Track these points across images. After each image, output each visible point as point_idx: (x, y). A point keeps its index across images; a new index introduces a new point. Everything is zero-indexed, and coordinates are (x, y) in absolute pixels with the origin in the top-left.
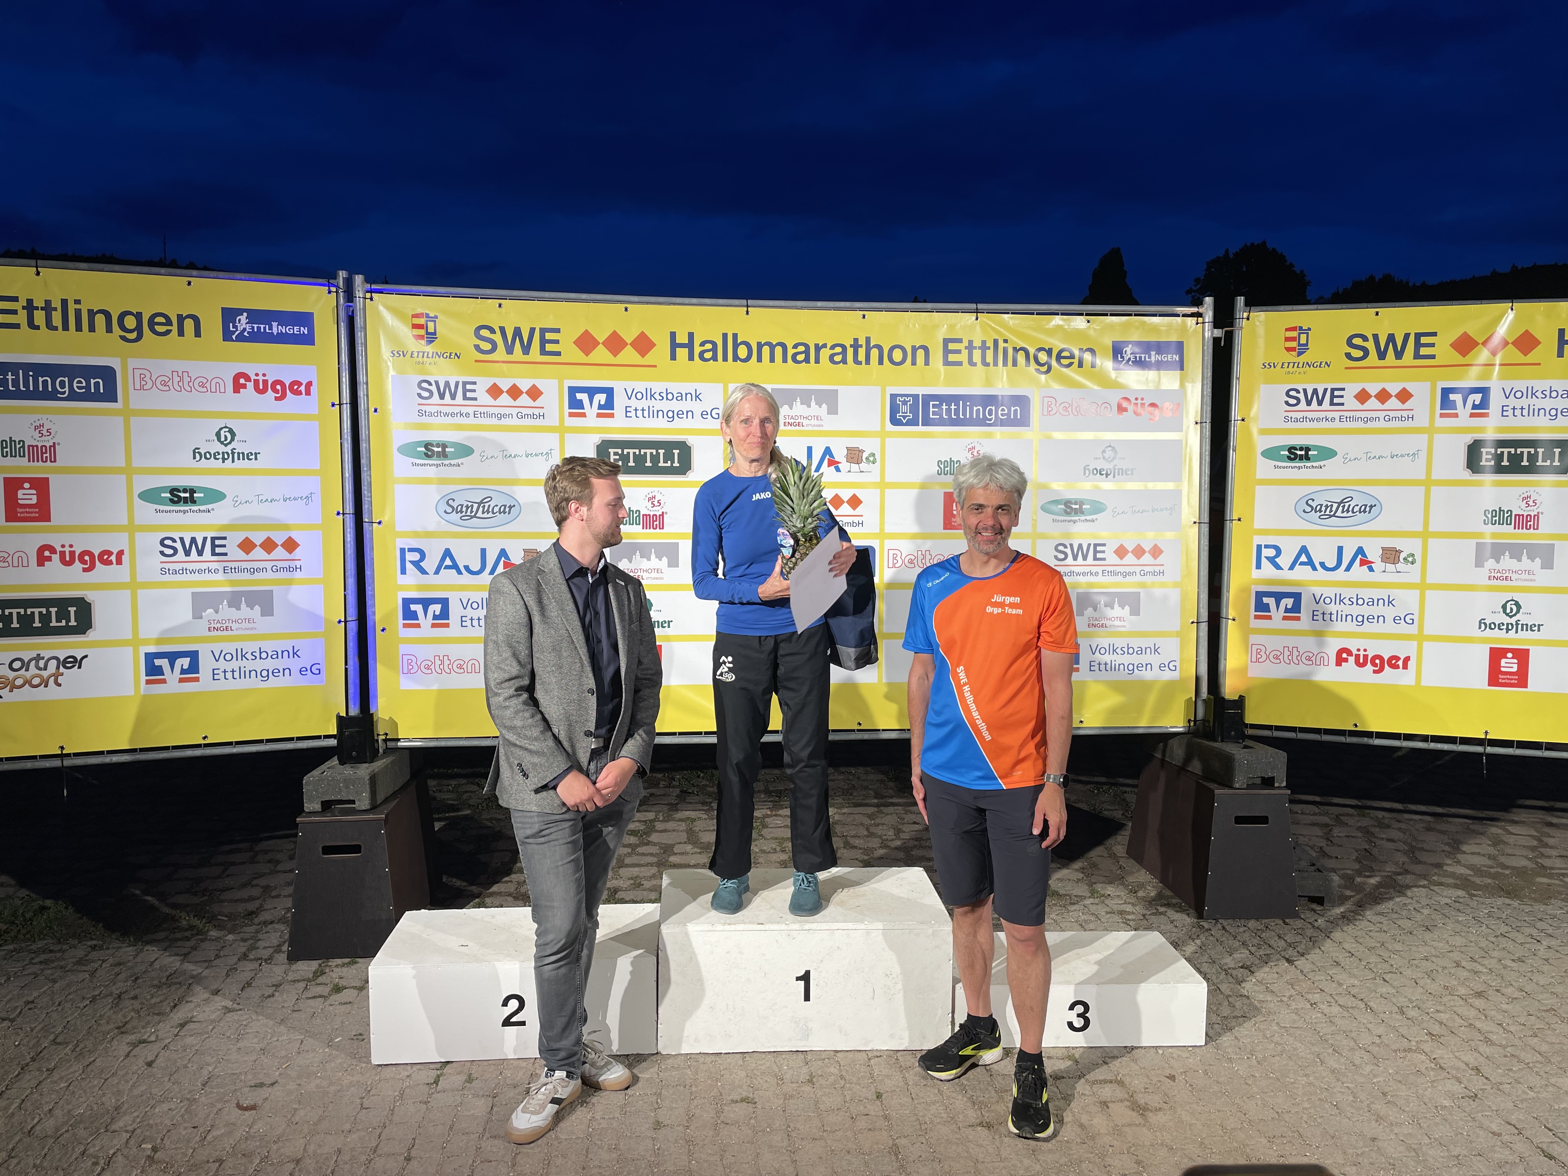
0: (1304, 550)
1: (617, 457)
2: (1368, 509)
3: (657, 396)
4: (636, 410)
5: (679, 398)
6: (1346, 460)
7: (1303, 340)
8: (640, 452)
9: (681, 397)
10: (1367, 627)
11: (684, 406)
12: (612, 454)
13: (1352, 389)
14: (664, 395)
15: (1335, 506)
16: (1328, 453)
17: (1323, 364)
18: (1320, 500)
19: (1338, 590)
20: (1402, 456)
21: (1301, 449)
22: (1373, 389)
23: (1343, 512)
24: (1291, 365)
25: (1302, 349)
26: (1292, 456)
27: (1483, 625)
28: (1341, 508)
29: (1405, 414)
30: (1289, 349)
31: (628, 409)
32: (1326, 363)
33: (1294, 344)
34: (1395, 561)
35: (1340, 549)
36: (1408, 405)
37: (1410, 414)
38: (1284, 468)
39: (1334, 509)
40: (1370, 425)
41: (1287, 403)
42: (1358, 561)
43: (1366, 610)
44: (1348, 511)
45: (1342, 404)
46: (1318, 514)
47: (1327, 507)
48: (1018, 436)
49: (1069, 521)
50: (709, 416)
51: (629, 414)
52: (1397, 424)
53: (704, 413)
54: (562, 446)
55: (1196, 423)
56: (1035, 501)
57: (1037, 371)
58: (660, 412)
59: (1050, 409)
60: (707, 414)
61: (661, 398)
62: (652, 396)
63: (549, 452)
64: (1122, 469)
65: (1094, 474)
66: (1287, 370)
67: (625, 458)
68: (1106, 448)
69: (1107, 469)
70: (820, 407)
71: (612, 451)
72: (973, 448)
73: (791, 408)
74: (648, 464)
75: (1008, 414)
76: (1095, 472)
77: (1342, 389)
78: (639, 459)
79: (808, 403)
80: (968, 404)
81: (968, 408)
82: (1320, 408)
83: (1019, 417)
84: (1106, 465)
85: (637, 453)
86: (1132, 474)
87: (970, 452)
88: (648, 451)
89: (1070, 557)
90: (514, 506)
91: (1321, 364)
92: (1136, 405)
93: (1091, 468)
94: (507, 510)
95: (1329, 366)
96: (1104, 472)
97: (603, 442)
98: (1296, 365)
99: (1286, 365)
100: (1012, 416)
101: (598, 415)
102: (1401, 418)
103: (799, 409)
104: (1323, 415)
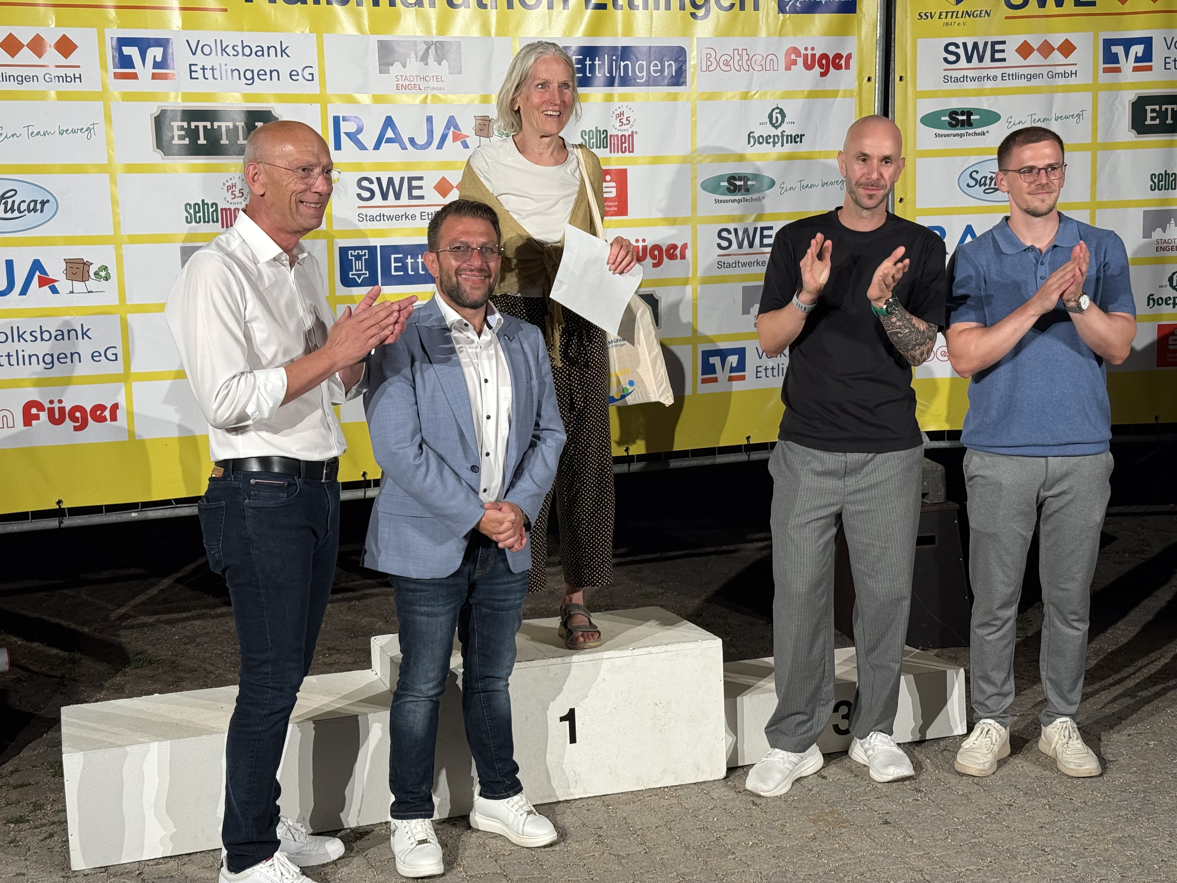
0: (969, 230)
1: (183, 133)
3: (229, 50)
4: (203, 69)
6: (1011, 124)
8: (212, 125)
9: (261, 52)
11: (267, 63)
12: (175, 129)
13: (1013, 42)
14: (239, 49)
16: (991, 117)
17: (983, 12)
18: (985, 171)
20: (1067, 118)
21: (963, 113)
22: (1035, 43)
24: (950, 14)
26: (954, 122)
27: (1151, 302)
29: (1068, 69)
31: (193, 68)
32: (986, 11)
37: (1073, 69)
38: (945, 136)
40: (1034, 82)
41: (946, 60)
45: (1004, 60)
46: (983, 188)
47: (991, 179)
48: (674, 98)
49: (733, 201)
50: (300, 77)
51: (194, 75)
52: (1060, 81)
53: (293, 73)
54: (108, 118)
55: (869, 79)
56: (695, 178)
57: (693, 15)
58: (236, 72)
59: (709, 63)
60: (298, 75)
61: (236, 53)
62: (223, 50)
63: (91, 127)
64: (791, 136)
65: (760, 143)
66: (946, 21)
67: (193, 134)
68: (773, 110)
69: (774, 136)
70: (440, 64)
71: (175, 124)
72: (622, 114)
73: (404, 67)
74: (224, 141)
75: (662, 71)
76: (761, 140)
77: (1004, 43)
78: (213, 135)
79: (424, 58)
80: (614, 58)
81: (614, 63)
82: (982, 65)
83: (674, 74)
84: (773, 132)
85: (209, 127)
86: (801, 142)
87: (618, 119)
88: (223, 125)
89: (735, 245)
90: (48, 201)
91: (981, 13)
92: (806, 56)
93: (756, 135)
94: (39, 206)
95: (989, 15)
96: (771, 140)
97: (163, 112)
98: (955, 14)
99: (944, 15)
100: (666, 74)
101: (154, 77)
102: (1064, 75)
103: (414, 67)
104: (984, 73)
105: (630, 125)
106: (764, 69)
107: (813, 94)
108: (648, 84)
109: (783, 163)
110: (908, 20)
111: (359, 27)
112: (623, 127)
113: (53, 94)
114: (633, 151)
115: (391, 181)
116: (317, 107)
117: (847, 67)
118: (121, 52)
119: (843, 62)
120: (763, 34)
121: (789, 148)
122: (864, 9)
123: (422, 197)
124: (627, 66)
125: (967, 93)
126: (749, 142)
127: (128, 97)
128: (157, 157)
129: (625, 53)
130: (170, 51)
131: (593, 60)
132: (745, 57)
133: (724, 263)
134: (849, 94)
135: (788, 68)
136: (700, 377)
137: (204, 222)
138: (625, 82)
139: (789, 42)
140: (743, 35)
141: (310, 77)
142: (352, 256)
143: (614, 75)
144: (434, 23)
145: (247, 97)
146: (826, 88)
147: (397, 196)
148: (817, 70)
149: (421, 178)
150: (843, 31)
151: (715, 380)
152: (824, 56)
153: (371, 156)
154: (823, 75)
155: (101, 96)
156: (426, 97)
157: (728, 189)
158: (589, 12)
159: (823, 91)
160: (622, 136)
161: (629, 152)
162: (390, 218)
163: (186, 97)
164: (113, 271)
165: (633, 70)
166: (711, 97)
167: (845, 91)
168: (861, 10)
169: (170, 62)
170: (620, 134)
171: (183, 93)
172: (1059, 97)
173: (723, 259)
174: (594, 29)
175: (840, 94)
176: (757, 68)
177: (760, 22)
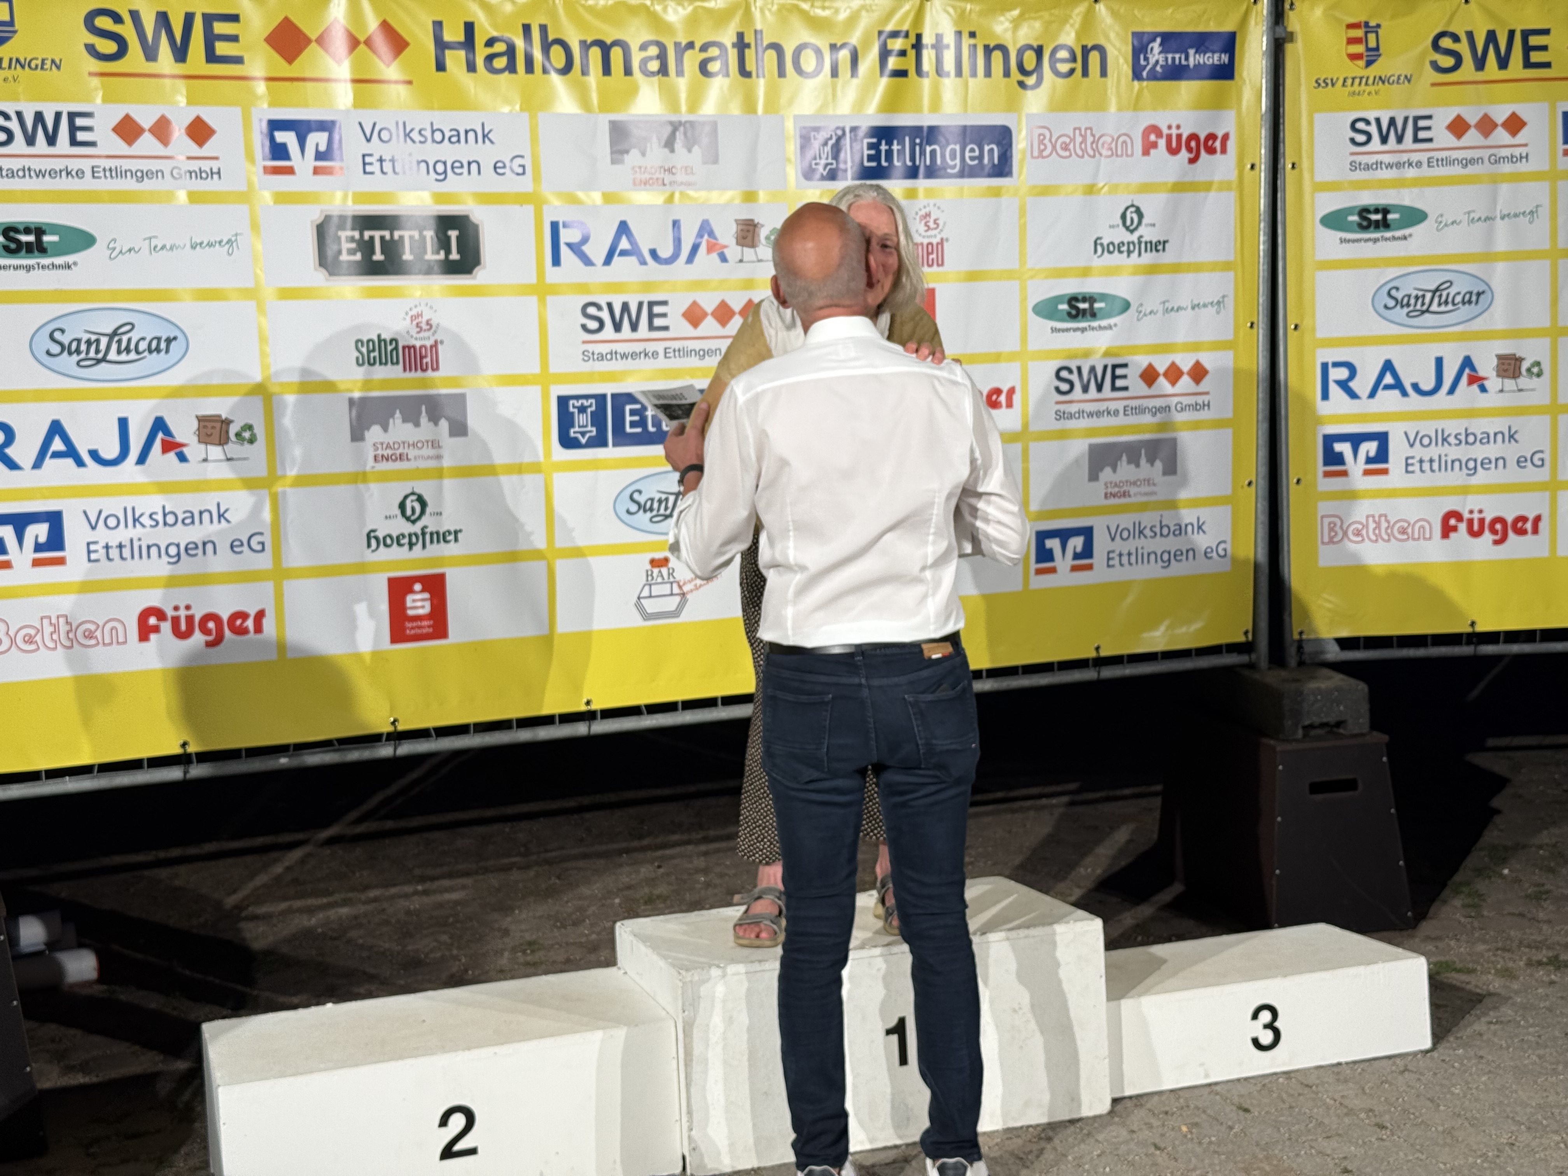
0: (1388, 366)
1: (354, 245)
2: (1474, 298)
3: (415, 135)
4: (381, 160)
5: (454, 139)
6: (1442, 225)
7: (1372, 44)
8: (392, 235)
9: (457, 137)
10: (1482, 477)
11: (464, 152)
12: (343, 239)
13: (1443, 117)
14: (428, 133)
15: (1428, 296)
16: (1414, 217)
17: (1402, 78)
18: (1408, 288)
19: (1440, 424)
20: (1516, 215)
21: (1377, 211)
22: (1472, 117)
23: (1440, 304)
24: (1357, 81)
25: (1372, 56)
26: (1365, 223)
28: (1436, 300)
29: (1517, 152)
30: (1354, 57)
31: (368, 159)
32: (1406, 76)
33: (1359, 49)
34: (1515, 374)
35: (1439, 361)
36: (1521, 137)
37: (1523, 151)
38: (1353, 241)
39: (1427, 300)
40: (1471, 170)
41: (1353, 141)
42: (1464, 379)
43: (1480, 452)
44: (1446, 303)
45: (1430, 140)
46: (1406, 310)
47: (1417, 298)
48: (997, 193)
49: (1075, 330)
50: (507, 171)
51: (369, 169)
52: (1507, 168)
53: (499, 165)
54: (255, 226)
55: (1253, 167)
56: (1024, 299)
57: (1021, 84)
58: (423, 165)
59: (1042, 147)
60: (504, 167)
61: (423, 139)
62: (407, 135)
63: (233, 239)
64: (1151, 242)
65: (1110, 252)
66: (1352, 89)
67: (367, 247)
68: (1127, 209)
69: (1129, 243)
70: (690, 151)
71: (344, 234)
72: (928, 215)
73: (643, 154)
74: (407, 256)
75: (980, 158)
76: (1111, 248)
77: (1429, 117)
78: (391, 248)
79: (670, 144)
80: (918, 141)
81: (917, 148)
82: (1401, 147)
83: (996, 161)
84: (1127, 237)
85: (388, 237)
86: (1164, 249)
87: (923, 222)
88: (406, 234)
89: (1078, 387)
90: (175, 338)
91: (1399, 78)
92: (1169, 137)
93: (1105, 242)
94: (163, 345)
95: (1409, 81)
96: (1125, 248)
97: (328, 218)
98: (1364, 80)
99: (1349, 82)
100: (986, 160)
101: (316, 171)
102: (1512, 159)
103: (656, 155)
104: (1404, 157)
105: (938, 230)
106: (1114, 154)
107: (1179, 187)
108: (962, 175)
109: (1139, 279)
110: (1303, 88)
111: (585, 102)
112: (930, 233)
113: (182, 196)
114: (942, 264)
115: (625, 307)
116: (530, 209)
117: (1224, 151)
118: (272, 139)
119: (1218, 144)
120: (1113, 109)
121: (1148, 258)
122: (1245, 74)
123: (666, 328)
124: (933, 153)
125: (1383, 184)
126: (1096, 251)
127: (281, 198)
128: (319, 277)
129: (931, 134)
130: (336, 137)
131: (889, 143)
132: (1090, 139)
133: (1064, 413)
134: (1225, 186)
135: (1146, 152)
136: (1033, 566)
137: (381, 363)
138: (932, 173)
139: (1148, 119)
140: (1087, 109)
141: (520, 170)
142: (574, 407)
143: (917, 163)
144: (683, 96)
145: (439, 198)
146: (1197, 179)
147: (634, 327)
148: (1184, 155)
149: (664, 303)
150: (1218, 104)
151: (1053, 570)
152: (1194, 137)
153: (600, 274)
154: (1192, 161)
155: (244, 197)
156: (672, 196)
157: (1069, 314)
158: (884, 81)
159: (1192, 184)
160: (928, 244)
161: (938, 265)
162: (624, 356)
163: (359, 197)
164: (259, 430)
165: (943, 156)
166: (1045, 191)
167: (1221, 183)
168: (1241, 76)
169: (336, 153)
170: (925, 241)
171: (354, 194)
172: (1504, 189)
173: (1062, 407)
174: (891, 103)
175: (1215, 187)
176: (1105, 152)
177: (1109, 91)
